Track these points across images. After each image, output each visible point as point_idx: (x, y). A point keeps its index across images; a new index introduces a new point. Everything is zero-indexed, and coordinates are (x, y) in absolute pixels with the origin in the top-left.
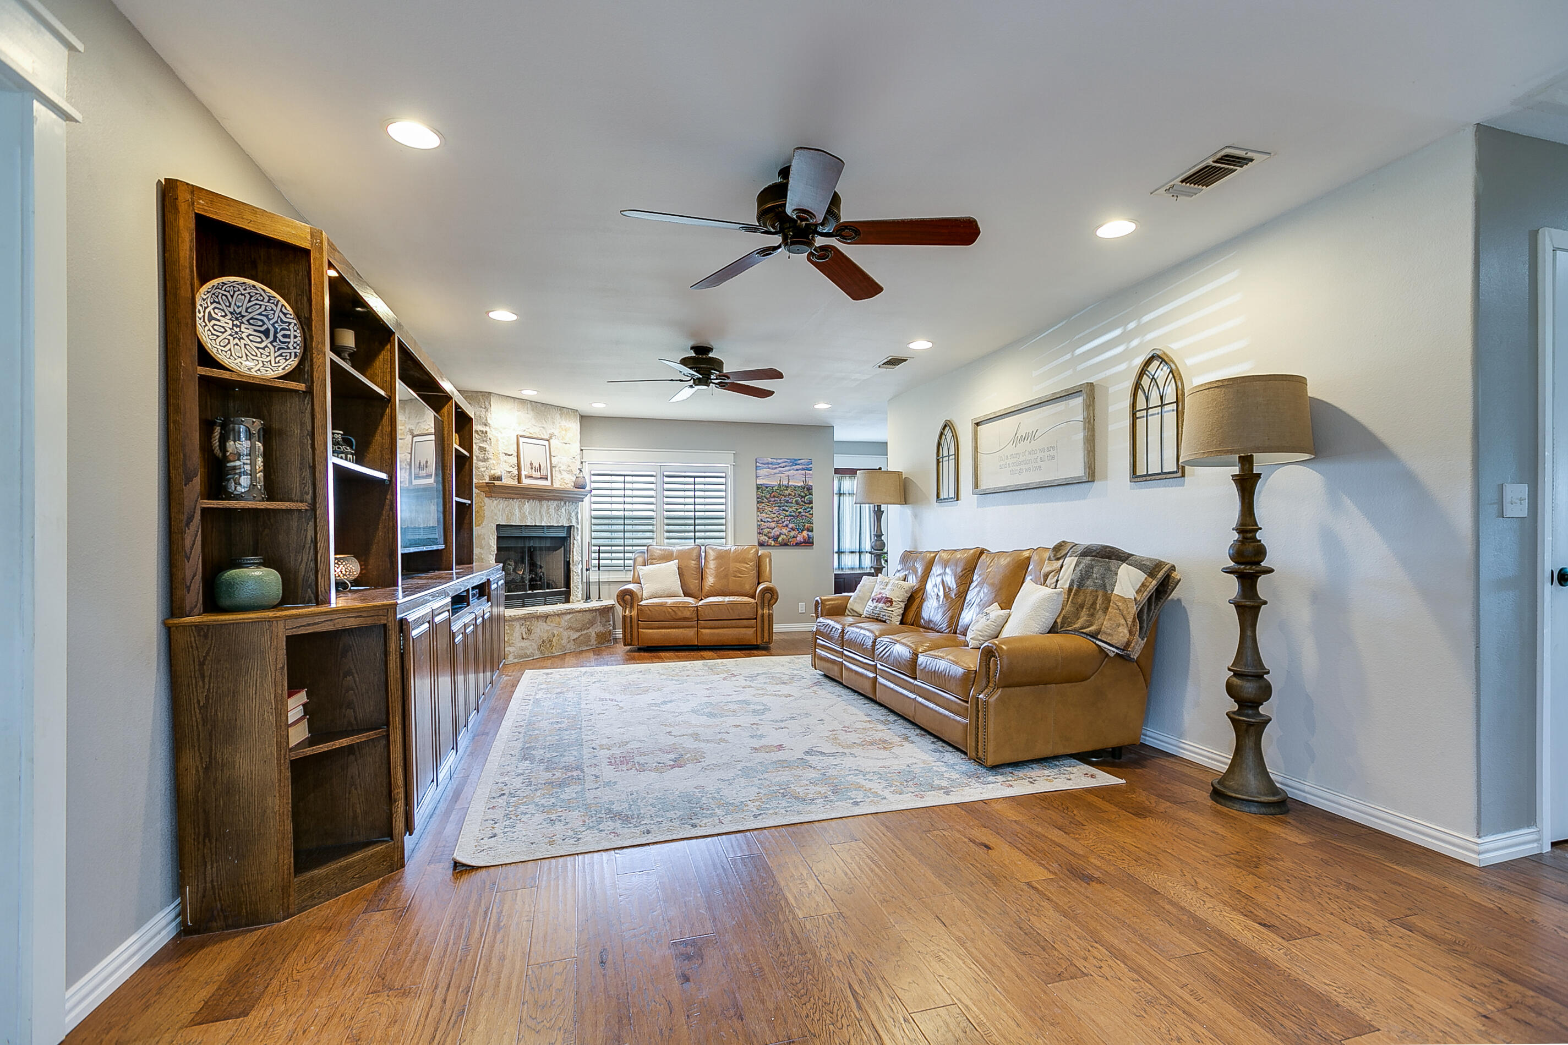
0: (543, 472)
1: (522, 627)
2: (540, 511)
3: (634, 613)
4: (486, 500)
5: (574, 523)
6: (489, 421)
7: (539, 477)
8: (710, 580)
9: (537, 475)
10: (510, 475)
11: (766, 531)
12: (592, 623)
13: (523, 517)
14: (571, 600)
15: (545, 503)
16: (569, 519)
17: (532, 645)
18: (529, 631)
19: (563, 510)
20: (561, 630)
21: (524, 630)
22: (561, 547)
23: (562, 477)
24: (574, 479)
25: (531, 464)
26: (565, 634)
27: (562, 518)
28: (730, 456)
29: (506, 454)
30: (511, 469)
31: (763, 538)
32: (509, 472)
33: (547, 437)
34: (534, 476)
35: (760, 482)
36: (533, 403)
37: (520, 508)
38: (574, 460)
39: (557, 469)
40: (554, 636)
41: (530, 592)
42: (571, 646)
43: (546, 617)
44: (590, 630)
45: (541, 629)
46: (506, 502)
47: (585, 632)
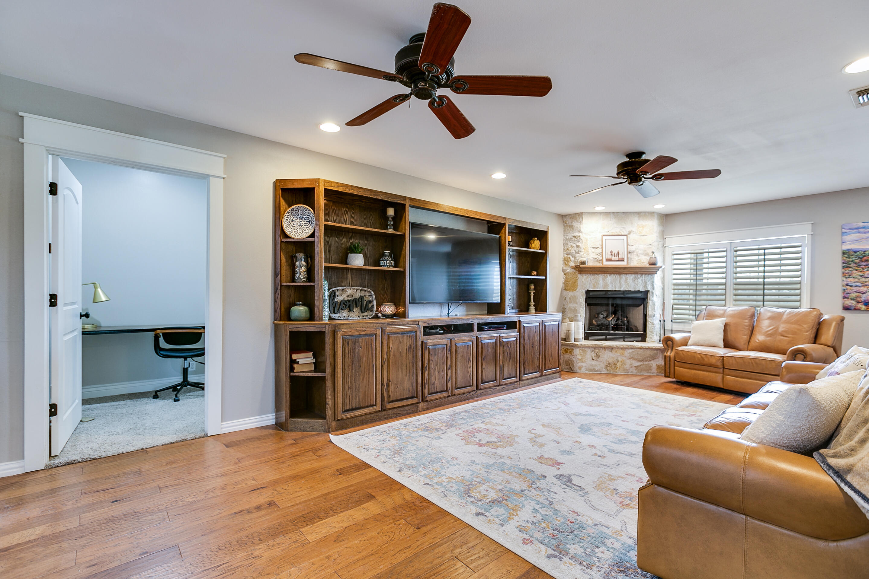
0: (621, 257)
1: (592, 353)
2: (620, 282)
3: (672, 355)
4: (579, 276)
5: (649, 288)
6: (582, 230)
7: (617, 259)
8: (759, 338)
9: (617, 258)
10: (596, 260)
11: (853, 295)
12: (653, 358)
13: (606, 285)
14: (647, 341)
15: (623, 277)
16: (645, 286)
17: (600, 364)
18: (598, 356)
19: (640, 280)
20: (625, 358)
21: (593, 354)
22: (641, 305)
23: (639, 258)
24: (649, 259)
25: (611, 252)
26: (629, 362)
27: (639, 286)
28: (808, 226)
29: (593, 248)
30: (597, 256)
31: (849, 302)
32: (596, 258)
33: (626, 233)
34: (613, 259)
35: (846, 247)
36: (615, 214)
37: (603, 280)
38: (650, 246)
39: (635, 253)
40: (618, 361)
41: (613, 332)
42: (634, 371)
43: (612, 348)
44: (652, 362)
45: (607, 356)
46: (593, 277)
47: (647, 363)
